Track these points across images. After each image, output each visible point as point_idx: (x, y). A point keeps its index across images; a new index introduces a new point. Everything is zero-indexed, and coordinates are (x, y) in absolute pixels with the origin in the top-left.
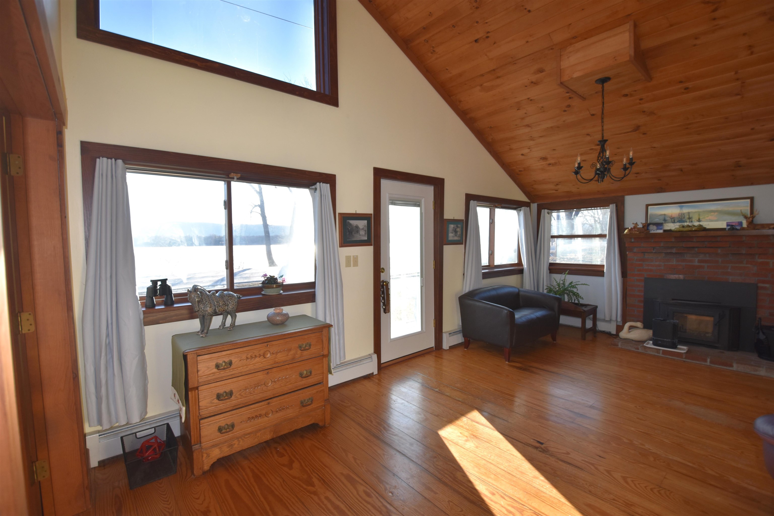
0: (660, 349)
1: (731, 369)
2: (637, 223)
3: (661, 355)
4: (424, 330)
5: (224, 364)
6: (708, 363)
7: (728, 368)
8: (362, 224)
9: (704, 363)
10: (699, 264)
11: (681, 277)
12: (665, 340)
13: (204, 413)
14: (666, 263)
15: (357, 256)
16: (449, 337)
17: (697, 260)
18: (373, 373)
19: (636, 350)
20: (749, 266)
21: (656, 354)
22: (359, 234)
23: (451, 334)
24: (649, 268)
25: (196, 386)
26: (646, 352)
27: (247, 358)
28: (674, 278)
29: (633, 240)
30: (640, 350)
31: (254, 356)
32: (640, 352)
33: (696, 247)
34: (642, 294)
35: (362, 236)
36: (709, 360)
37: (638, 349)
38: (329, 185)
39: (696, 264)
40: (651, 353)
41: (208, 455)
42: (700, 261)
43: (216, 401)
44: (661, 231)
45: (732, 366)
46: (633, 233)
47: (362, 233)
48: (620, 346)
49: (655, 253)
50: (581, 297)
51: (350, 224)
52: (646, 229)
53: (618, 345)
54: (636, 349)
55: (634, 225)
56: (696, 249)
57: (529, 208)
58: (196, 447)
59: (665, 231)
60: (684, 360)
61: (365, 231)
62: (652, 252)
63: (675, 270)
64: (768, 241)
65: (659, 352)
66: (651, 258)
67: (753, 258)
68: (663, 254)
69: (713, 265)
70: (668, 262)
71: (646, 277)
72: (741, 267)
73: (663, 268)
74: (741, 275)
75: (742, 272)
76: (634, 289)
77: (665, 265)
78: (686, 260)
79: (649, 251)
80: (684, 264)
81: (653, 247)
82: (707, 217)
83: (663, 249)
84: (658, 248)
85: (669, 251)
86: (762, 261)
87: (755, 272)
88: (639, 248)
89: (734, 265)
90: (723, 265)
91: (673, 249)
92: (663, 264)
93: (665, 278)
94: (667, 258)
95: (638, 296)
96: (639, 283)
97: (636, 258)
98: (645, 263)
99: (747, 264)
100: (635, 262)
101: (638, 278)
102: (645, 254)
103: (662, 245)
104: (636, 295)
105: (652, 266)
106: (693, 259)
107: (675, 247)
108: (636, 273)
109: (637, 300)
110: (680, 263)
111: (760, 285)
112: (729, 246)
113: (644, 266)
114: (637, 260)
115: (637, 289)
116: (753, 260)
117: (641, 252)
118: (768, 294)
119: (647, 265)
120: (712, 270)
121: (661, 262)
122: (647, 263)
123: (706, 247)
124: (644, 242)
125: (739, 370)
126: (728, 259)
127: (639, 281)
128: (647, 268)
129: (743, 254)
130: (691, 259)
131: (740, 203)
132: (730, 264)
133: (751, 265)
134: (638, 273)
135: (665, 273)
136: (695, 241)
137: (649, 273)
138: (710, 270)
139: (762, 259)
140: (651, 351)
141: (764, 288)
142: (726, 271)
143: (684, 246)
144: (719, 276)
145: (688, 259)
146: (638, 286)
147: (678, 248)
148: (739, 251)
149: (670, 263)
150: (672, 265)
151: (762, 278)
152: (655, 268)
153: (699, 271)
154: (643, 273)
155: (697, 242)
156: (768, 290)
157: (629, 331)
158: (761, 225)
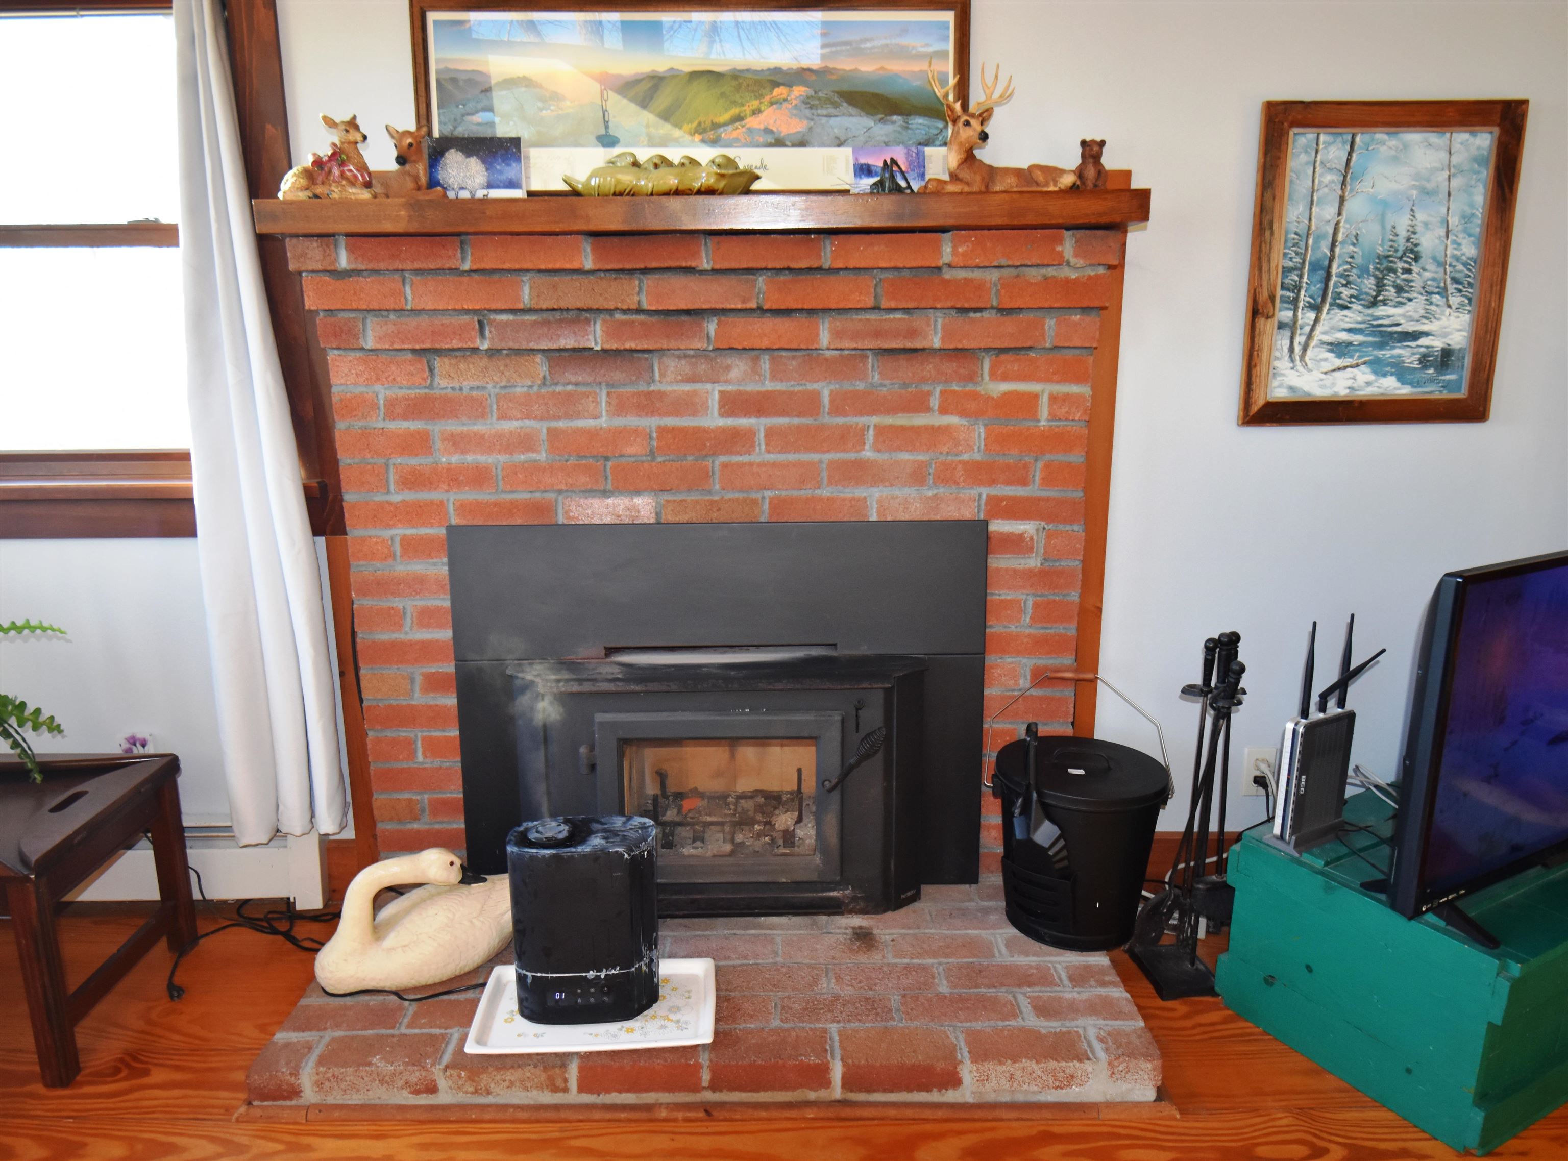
1: (950, 1096)
2: (359, 121)
3: (574, 1096)
6: (837, 1090)
7: (935, 1096)
10: (730, 422)
11: (644, 507)
12: (591, 974)
14: (561, 424)
17: (713, 393)
19: (424, 1100)
20: (953, 420)
21: (547, 1098)
24: (469, 458)
28: (608, 520)
29: (344, 261)
30: (445, 1096)
33: (714, 312)
34: (446, 634)
37: (432, 1089)
39: (713, 419)
42: (730, 403)
44: (515, 195)
45: (953, 1080)
46: (335, 196)
48: (309, 1095)
49: (493, 353)
50: (42, 719)
52: (423, 180)
53: (295, 1092)
54: (417, 1092)
55: (335, 137)
56: (712, 326)
60: (709, 1096)
62: (475, 350)
63: (609, 464)
64: (1050, 272)
65: (559, 1083)
66: (474, 393)
67: (971, 377)
68: (539, 358)
69: (796, 421)
70: (568, 416)
71: (454, 521)
72: (917, 430)
73: (541, 456)
74: (918, 476)
75: (921, 457)
76: (397, 603)
77: (553, 434)
78: (661, 395)
79: (456, 344)
80: (652, 423)
81: (475, 312)
82: (757, 112)
83: (535, 323)
84: (504, 317)
85: (568, 341)
86: (1006, 394)
87: (977, 457)
88: (392, 316)
89: (888, 420)
90: (840, 420)
91: (587, 321)
92: (541, 427)
93: (561, 520)
94: (559, 389)
95: (426, 651)
96: (418, 567)
97: (382, 392)
98: (439, 428)
99: (943, 411)
100: (380, 425)
101: (410, 532)
102: (438, 362)
103: (526, 295)
104: (412, 644)
105: (481, 442)
106: (698, 386)
107: (599, 311)
108: (397, 497)
109: (419, 679)
110: (632, 421)
111: (998, 526)
112: (870, 303)
113: (438, 444)
114: (393, 410)
115: (409, 605)
116: (970, 387)
117: (414, 351)
118: (1029, 574)
119: (457, 442)
120: (791, 457)
121: (528, 417)
122: (453, 426)
123: (761, 310)
124: (418, 271)
125: (991, 1097)
126: (860, 386)
127: (413, 548)
128: (455, 459)
129: (932, 351)
130: (687, 387)
131: (905, 28)
132: (873, 412)
133: (963, 413)
134: (409, 496)
135: (560, 492)
136: (706, 265)
137: (470, 495)
138: (781, 458)
139: (1005, 378)
140: (512, 1084)
141: (1017, 544)
142: (852, 456)
143: (645, 306)
144: (826, 492)
145: (669, 388)
146: (417, 585)
147: (618, 316)
148: (912, 333)
149: (581, 423)
150: (592, 435)
151: (1009, 483)
152: (503, 458)
153: (725, 466)
154: (435, 496)
155: (714, 271)
156: (1030, 549)
157: (378, 931)
158: (1018, 172)
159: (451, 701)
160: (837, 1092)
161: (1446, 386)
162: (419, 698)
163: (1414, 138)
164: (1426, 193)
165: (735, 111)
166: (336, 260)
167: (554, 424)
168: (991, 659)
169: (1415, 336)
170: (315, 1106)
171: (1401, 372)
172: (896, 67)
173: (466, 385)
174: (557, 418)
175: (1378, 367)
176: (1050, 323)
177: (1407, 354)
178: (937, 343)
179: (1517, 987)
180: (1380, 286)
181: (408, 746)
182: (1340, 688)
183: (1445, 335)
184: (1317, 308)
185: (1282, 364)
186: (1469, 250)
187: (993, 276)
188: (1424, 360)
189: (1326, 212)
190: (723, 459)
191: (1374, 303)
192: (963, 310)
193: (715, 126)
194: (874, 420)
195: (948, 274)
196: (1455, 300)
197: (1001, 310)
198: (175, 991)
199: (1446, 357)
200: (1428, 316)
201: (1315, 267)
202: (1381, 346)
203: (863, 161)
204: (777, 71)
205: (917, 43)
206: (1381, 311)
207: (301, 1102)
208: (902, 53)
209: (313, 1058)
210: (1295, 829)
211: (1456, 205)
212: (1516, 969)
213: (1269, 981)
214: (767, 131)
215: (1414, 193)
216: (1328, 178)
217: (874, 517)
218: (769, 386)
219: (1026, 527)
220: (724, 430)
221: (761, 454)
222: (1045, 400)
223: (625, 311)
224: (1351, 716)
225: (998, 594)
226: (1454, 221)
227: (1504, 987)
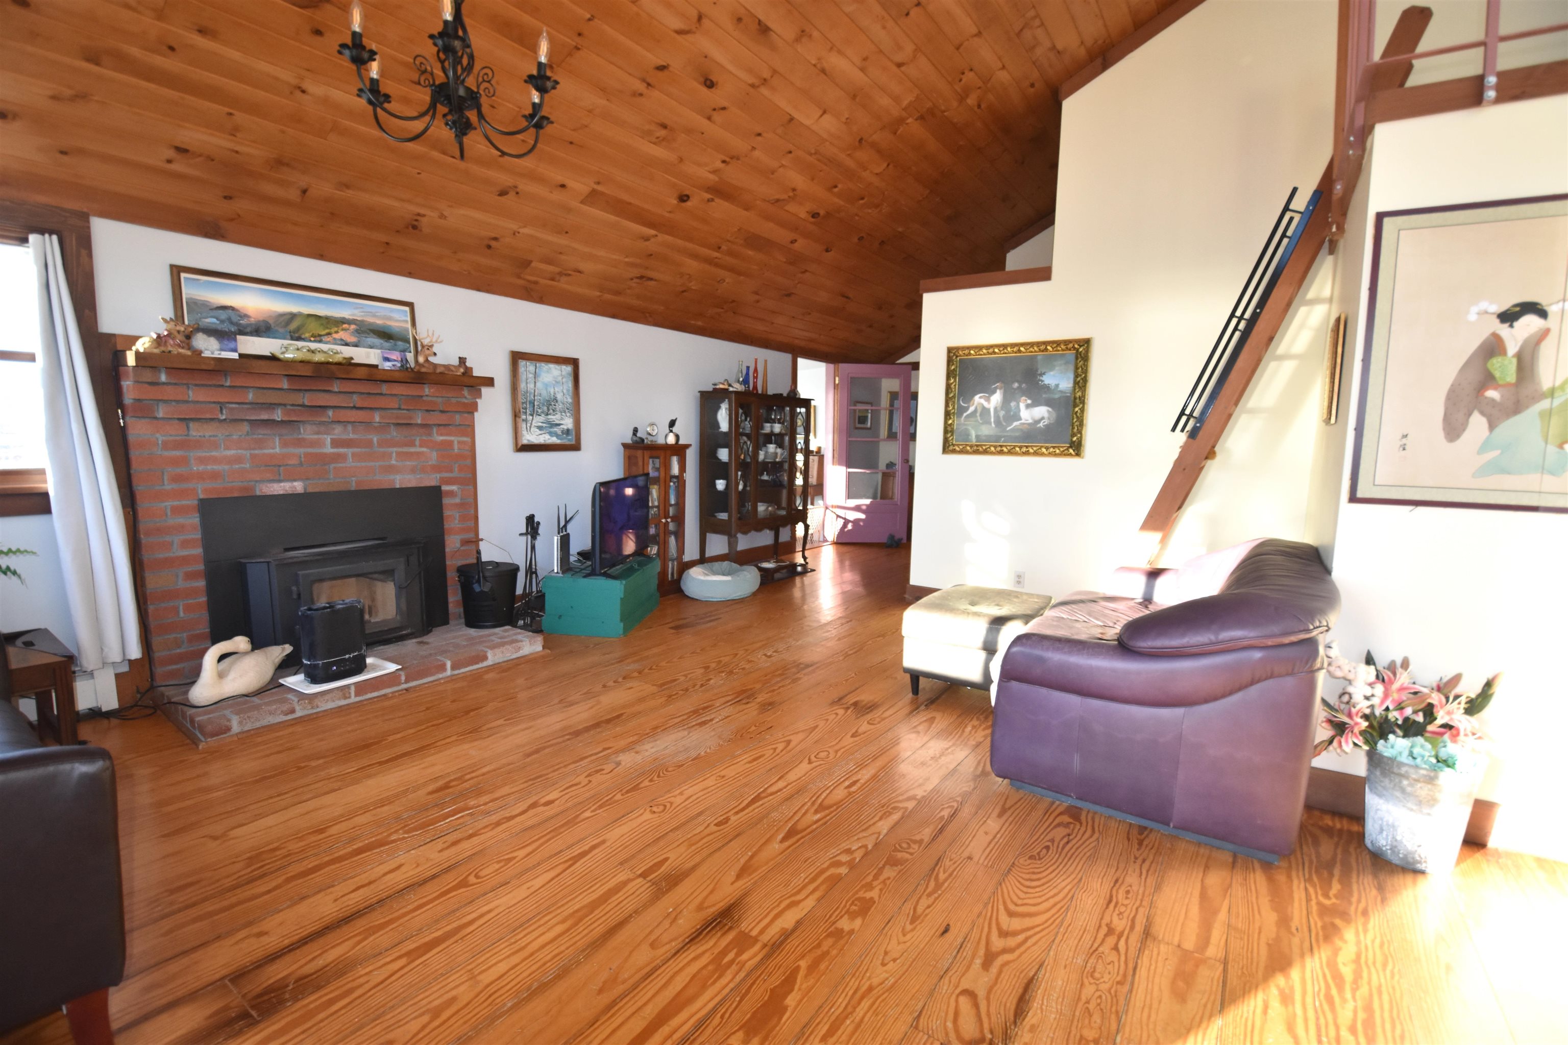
0: (348, 686)
1: (485, 664)
3: (353, 699)
7: (481, 665)
9: (441, 676)
10: (335, 450)
11: (298, 487)
12: (347, 656)
14: (256, 452)
17: (328, 439)
19: (290, 717)
20: (424, 450)
21: (342, 702)
24: (209, 467)
26: (315, 711)
28: (281, 492)
29: (163, 378)
30: (299, 713)
32: (301, 717)
33: (333, 408)
36: (449, 664)
37: (293, 711)
39: (328, 449)
40: (330, 705)
42: (336, 443)
44: (235, 356)
45: (485, 658)
46: (174, 352)
48: (236, 728)
49: (224, 421)
53: (229, 729)
54: (286, 714)
56: (330, 413)
59: (241, 355)
60: (405, 686)
62: (216, 419)
63: (282, 468)
64: (459, 400)
65: (347, 695)
66: (212, 438)
67: (430, 434)
68: (246, 423)
69: (363, 450)
70: (261, 449)
71: (201, 496)
72: (412, 454)
73: (247, 466)
74: (413, 470)
75: (414, 464)
76: (168, 538)
77: (253, 457)
78: (304, 440)
79: (208, 416)
80: (302, 451)
81: (219, 403)
82: (337, 332)
83: (248, 409)
84: (234, 406)
85: (264, 416)
86: (442, 441)
87: (434, 463)
88: (174, 403)
89: (400, 450)
90: (382, 450)
91: (274, 409)
92: (247, 453)
93: (258, 493)
94: (255, 436)
95: (185, 560)
96: (181, 520)
97: (161, 438)
98: (193, 454)
99: (421, 446)
100: (159, 452)
101: (176, 503)
102: (191, 425)
103: (250, 396)
104: (177, 558)
105: (215, 460)
106: (320, 436)
107: (280, 404)
108: (168, 487)
109: (181, 575)
110: (292, 450)
111: (445, 488)
112: (397, 406)
113: (192, 461)
114: (166, 445)
115: (177, 539)
116: (430, 438)
117: (179, 419)
118: (456, 505)
119: (202, 460)
120: (363, 464)
121: (240, 449)
122: (200, 453)
123: (354, 407)
124: (196, 385)
125: (497, 661)
126: (389, 437)
127: (176, 511)
128: (201, 468)
129: (417, 425)
130: (316, 437)
131: (392, 310)
132: (394, 446)
133: (427, 447)
134: (175, 486)
135: (256, 481)
136: (336, 390)
137: (210, 485)
138: (359, 464)
139: (442, 435)
140: (328, 700)
141: (451, 494)
142: (387, 463)
143: (306, 403)
144: (377, 477)
145: (308, 437)
146: (181, 528)
147: (289, 407)
148: (411, 418)
149: (266, 451)
150: (272, 456)
151: (447, 472)
152: (226, 467)
153: (335, 468)
154: (190, 485)
155: (340, 392)
156: (456, 496)
157: (221, 675)
158: (444, 366)
159: (201, 583)
160: (449, 672)
161: (569, 440)
162: (181, 584)
163: (552, 366)
164: (557, 382)
165: (327, 331)
166: (159, 378)
167: (252, 452)
168: (446, 537)
169: (559, 425)
170: (240, 733)
171: (557, 436)
172: (389, 323)
173: (207, 434)
174: (254, 449)
175: (551, 434)
176: (457, 417)
177: (557, 430)
178: (419, 422)
179: (625, 586)
180: (548, 410)
181: (176, 610)
182: (565, 526)
183: (567, 425)
184: (532, 415)
185: (525, 432)
186: (570, 400)
187: (440, 400)
188: (562, 432)
189: (531, 386)
190: (334, 465)
191: (547, 414)
192: (427, 411)
193: (320, 336)
194: (395, 449)
195: (425, 398)
196: (568, 414)
197: (442, 412)
199: (568, 432)
200: (562, 419)
201: (530, 402)
202: (551, 427)
203: (386, 356)
204: (344, 318)
205: (394, 316)
206: (550, 417)
207: (231, 733)
208: (390, 318)
209: (231, 715)
210: (561, 568)
211: (565, 387)
212: (624, 582)
213: (560, 617)
214: (342, 340)
215: (554, 382)
216: (531, 376)
217: (398, 486)
218: (351, 436)
219: (454, 488)
220: (334, 454)
221: (350, 463)
222: (456, 443)
223: (293, 405)
224: (568, 535)
225: (447, 513)
226: (565, 391)
227: (623, 587)
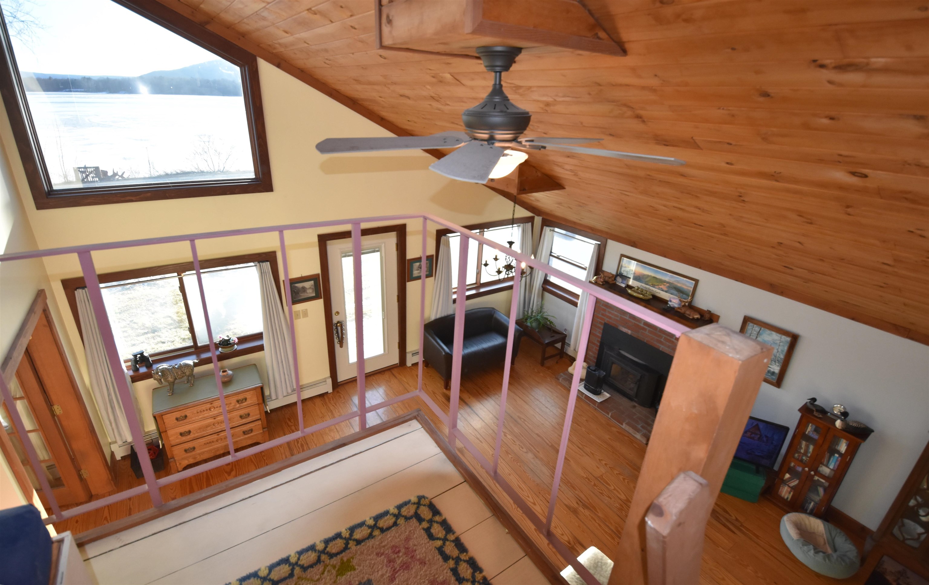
4: (387, 352)
5: (181, 417)
6: (609, 417)
8: (309, 285)
9: (606, 415)
10: (644, 326)
11: (630, 332)
12: (591, 387)
13: (173, 443)
14: (622, 316)
15: (306, 310)
16: (412, 356)
18: (328, 392)
22: (307, 292)
23: (415, 354)
24: (610, 315)
25: (165, 430)
27: (198, 412)
28: (624, 331)
31: (202, 411)
35: (310, 293)
36: (610, 414)
38: (269, 263)
39: (642, 325)
41: (180, 464)
42: (645, 324)
43: (180, 437)
44: (624, 286)
47: (310, 291)
51: (296, 287)
55: (608, 269)
57: (530, 224)
58: (172, 460)
60: (597, 409)
61: (313, 289)
63: (627, 324)
69: (653, 330)
71: (606, 322)
72: (670, 340)
73: (618, 319)
74: (669, 347)
75: (670, 344)
80: (634, 321)
82: (661, 285)
89: (666, 337)
90: (660, 333)
92: (620, 315)
93: (619, 328)
95: (598, 336)
96: (600, 326)
98: (608, 310)
101: (600, 321)
105: (612, 314)
108: (600, 316)
109: (596, 340)
110: (631, 320)
115: (598, 330)
119: (610, 313)
121: (619, 313)
122: (610, 310)
128: (608, 314)
134: (602, 316)
135: (620, 325)
137: (609, 320)
138: (650, 335)
142: (660, 339)
144: (655, 343)
149: (624, 317)
150: (626, 319)
152: (613, 317)
154: (604, 318)
159: (599, 344)
161: (773, 379)
163: (774, 333)
164: (775, 343)
165: (658, 284)
183: (774, 369)
186: (782, 357)
188: (768, 372)
190: (642, 331)
193: (655, 285)
194: (664, 336)
196: (777, 364)
198: (557, 363)
199: (773, 374)
200: (771, 364)
203: (675, 298)
204: (666, 281)
205: (688, 284)
208: (684, 284)
209: (562, 378)
211: (781, 348)
214: (661, 288)
215: (772, 342)
216: (755, 332)
221: (647, 333)
226: (779, 350)
